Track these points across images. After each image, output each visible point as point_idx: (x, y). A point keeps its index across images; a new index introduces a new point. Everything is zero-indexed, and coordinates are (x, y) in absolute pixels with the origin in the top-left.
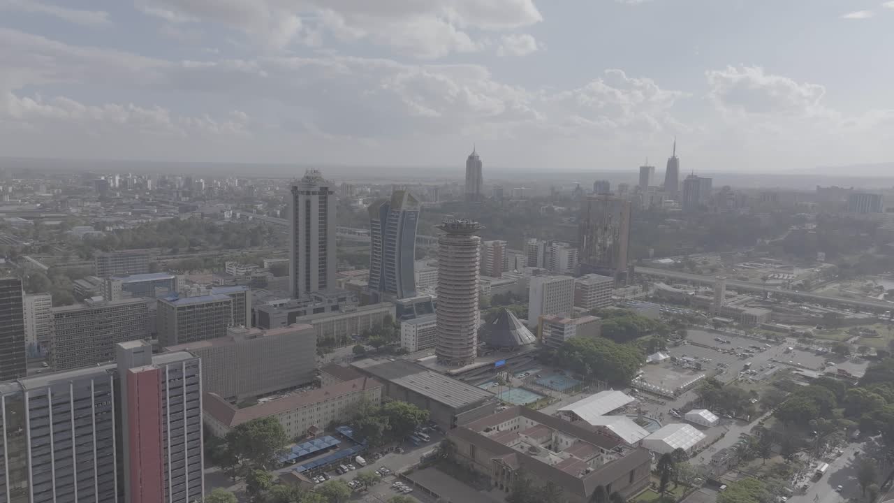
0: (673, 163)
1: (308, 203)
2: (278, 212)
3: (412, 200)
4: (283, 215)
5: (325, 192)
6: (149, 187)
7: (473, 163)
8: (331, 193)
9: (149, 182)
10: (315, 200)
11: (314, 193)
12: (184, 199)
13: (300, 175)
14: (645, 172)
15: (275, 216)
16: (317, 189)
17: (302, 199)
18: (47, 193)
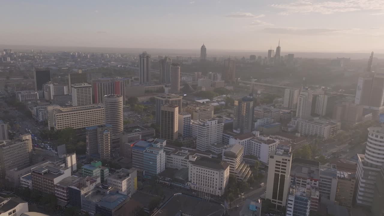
0: (278, 48)
1: (144, 60)
2: (136, 66)
3: (169, 59)
4: (138, 66)
5: (148, 57)
6: (89, 57)
7: (203, 49)
8: (149, 57)
9: (89, 55)
10: (145, 59)
11: (145, 57)
12: (103, 61)
13: (141, 53)
14: (270, 51)
15: (135, 67)
16: (146, 56)
17: (142, 59)
18: (55, 59)
